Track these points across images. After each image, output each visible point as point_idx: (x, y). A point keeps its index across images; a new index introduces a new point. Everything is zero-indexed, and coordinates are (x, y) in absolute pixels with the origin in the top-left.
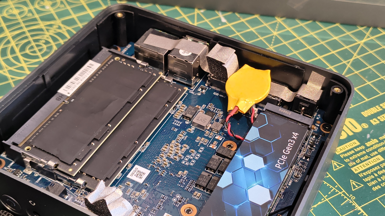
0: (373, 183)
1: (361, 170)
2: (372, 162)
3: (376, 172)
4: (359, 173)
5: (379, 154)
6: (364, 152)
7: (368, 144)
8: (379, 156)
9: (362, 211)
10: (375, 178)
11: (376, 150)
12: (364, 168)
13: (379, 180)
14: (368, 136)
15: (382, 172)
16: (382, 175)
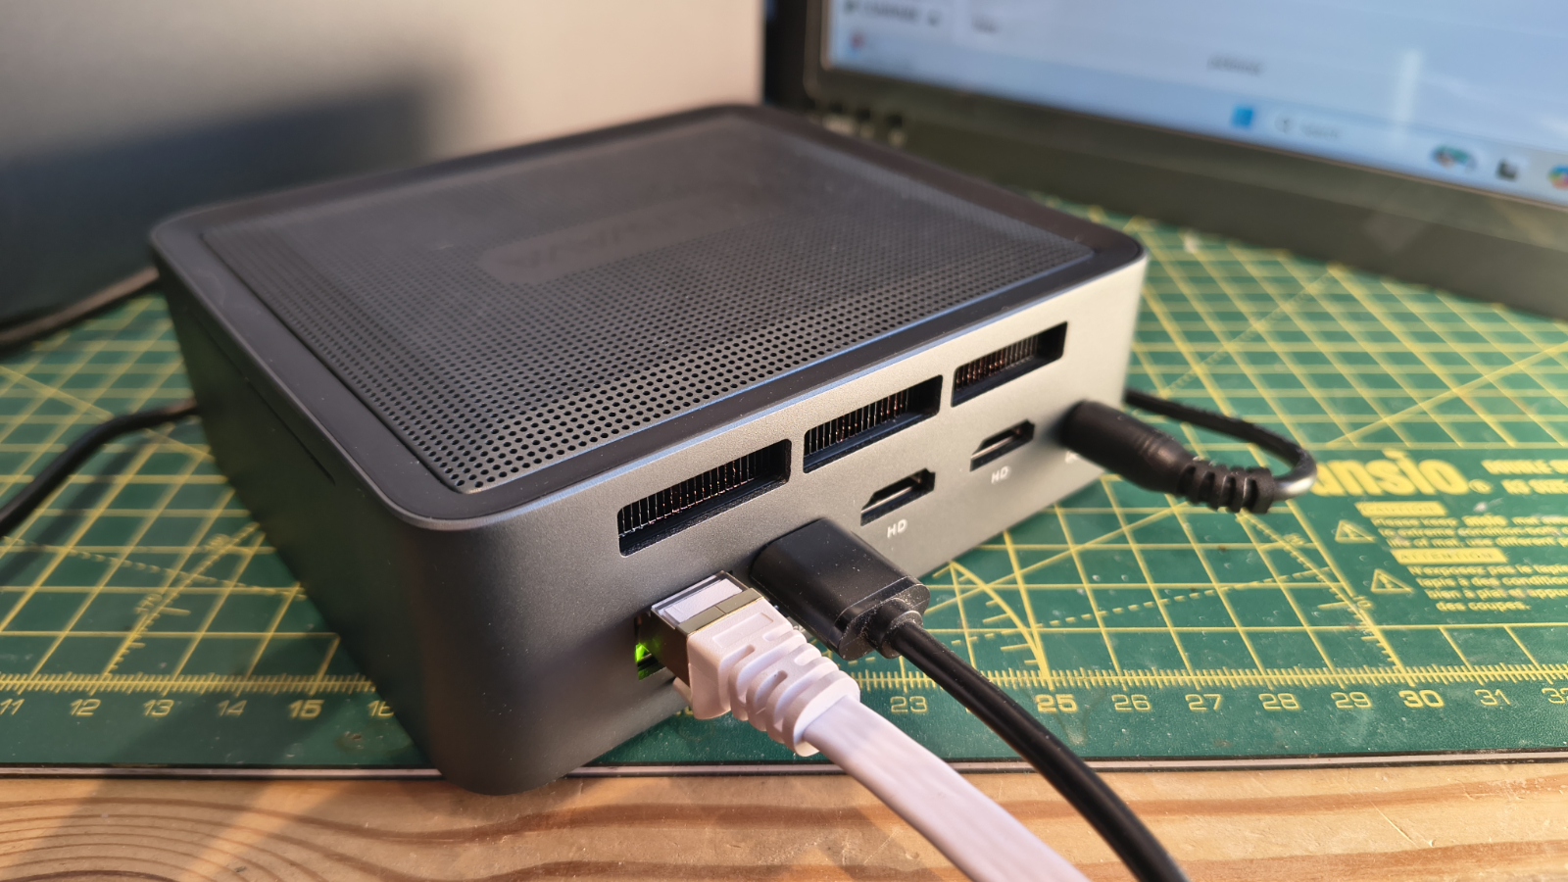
0: (1446, 595)
1: (1421, 560)
2: (1464, 555)
3: (1469, 577)
4: (1413, 565)
5: (1496, 546)
6: (1450, 532)
7: (1470, 521)
8: (1494, 551)
9: (1379, 636)
10: (1459, 588)
11: (1494, 537)
12: (1433, 561)
13: (1469, 594)
14: (1481, 507)
15: (1484, 582)
16: (1483, 587)
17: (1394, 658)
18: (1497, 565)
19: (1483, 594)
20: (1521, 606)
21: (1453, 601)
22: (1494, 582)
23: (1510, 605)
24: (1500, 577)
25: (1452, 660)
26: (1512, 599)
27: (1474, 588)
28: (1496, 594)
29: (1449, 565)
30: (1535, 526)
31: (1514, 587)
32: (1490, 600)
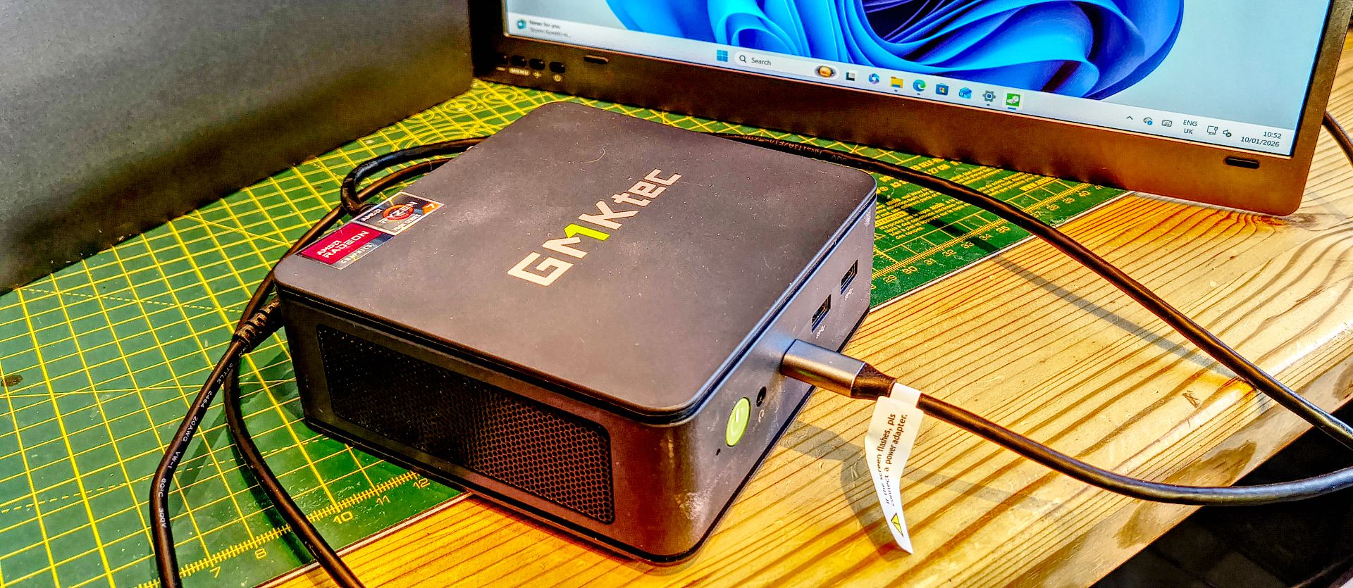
0: (896, 233)
1: (882, 224)
2: (894, 217)
3: (900, 224)
4: (880, 226)
5: (902, 210)
6: (884, 210)
7: (888, 203)
8: (902, 212)
9: (885, 255)
10: (899, 229)
11: (899, 207)
12: (885, 223)
13: (904, 230)
15: (906, 224)
16: (906, 226)
17: (894, 261)
18: (906, 216)
19: (908, 228)
20: (922, 228)
21: (900, 234)
22: (909, 223)
23: (918, 229)
24: (909, 220)
25: (911, 255)
26: (917, 227)
27: (903, 227)
28: (912, 227)
29: (892, 222)
30: (910, 198)
31: (916, 223)
32: (911, 230)
